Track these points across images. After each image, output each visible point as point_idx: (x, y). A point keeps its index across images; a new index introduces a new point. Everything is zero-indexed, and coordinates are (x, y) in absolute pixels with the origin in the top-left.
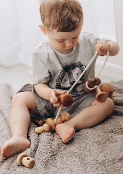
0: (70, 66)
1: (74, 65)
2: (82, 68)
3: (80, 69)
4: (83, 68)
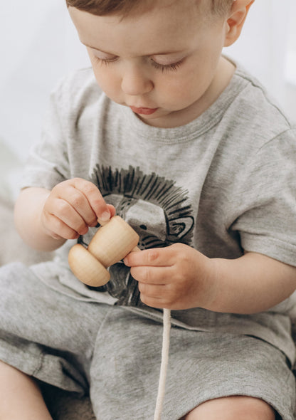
0: (146, 182)
1: (160, 187)
2: (177, 221)
3: (167, 221)
4: (184, 225)
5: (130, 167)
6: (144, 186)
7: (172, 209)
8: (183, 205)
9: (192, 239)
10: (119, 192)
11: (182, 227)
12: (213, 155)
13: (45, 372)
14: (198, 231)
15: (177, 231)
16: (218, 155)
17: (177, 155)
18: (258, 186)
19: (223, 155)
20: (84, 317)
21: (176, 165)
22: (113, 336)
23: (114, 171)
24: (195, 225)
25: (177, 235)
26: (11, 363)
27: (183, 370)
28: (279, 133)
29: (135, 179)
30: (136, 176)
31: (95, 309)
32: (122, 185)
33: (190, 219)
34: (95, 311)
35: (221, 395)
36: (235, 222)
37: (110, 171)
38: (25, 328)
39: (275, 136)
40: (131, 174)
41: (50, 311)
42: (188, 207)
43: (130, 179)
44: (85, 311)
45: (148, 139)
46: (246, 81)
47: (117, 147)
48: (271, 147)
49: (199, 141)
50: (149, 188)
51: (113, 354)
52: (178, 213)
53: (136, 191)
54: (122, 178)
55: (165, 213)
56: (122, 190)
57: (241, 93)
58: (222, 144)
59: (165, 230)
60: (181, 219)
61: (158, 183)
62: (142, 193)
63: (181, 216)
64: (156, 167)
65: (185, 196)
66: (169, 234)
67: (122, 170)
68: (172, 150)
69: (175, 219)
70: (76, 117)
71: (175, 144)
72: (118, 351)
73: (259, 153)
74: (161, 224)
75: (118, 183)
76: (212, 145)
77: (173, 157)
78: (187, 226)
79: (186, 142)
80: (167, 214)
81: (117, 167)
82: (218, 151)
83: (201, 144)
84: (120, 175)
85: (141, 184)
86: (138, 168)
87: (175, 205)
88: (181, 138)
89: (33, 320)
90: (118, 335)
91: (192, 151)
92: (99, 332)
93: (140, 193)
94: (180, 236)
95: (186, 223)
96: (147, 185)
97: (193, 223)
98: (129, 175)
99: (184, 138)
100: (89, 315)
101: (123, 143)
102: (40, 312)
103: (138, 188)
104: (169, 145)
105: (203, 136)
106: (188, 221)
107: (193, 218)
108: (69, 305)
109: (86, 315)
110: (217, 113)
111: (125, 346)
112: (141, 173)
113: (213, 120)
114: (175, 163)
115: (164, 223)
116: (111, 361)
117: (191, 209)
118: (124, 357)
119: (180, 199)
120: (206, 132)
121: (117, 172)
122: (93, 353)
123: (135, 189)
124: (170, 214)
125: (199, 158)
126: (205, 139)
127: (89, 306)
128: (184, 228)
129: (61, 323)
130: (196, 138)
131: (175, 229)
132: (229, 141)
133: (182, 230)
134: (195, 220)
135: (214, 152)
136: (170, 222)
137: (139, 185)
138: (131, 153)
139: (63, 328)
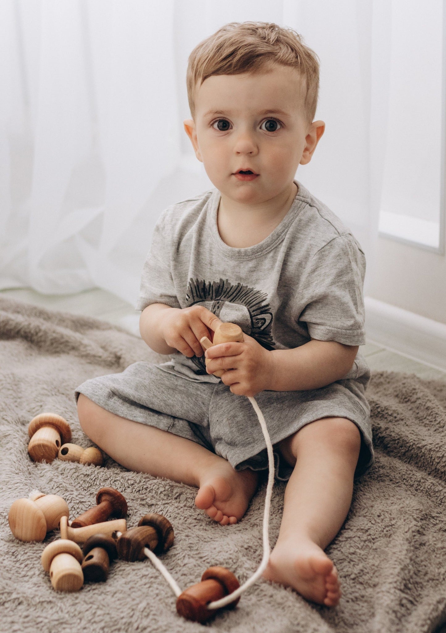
5: (221, 280)
6: (230, 293)
7: (254, 308)
8: (263, 304)
9: (271, 330)
10: (212, 299)
11: (263, 321)
12: (282, 264)
13: (178, 427)
14: (275, 324)
15: (260, 325)
16: (285, 263)
17: (255, 267)
18: (314, 284)
19: (289, 263)
20: (197, 395)
21: (255, 275)
22: (222, 403)
23: (207, 283)
24: (273, 320)
25: (260, 328)
26: (149, 424)
27: (282, 417)
28: (328, 241)
29: (224, 289)
30: (225, 286)
31: (204, 387)
32: (214, 294)
33: (269, 315)
34: (204, 388)
35: (315, 419)
36: (302, 313)
37: (204, 284)
38: (152, 403)
39: (326, 244)
40: (222, 285)
41: (171, 392)
42: (267, 305)
43: (220, 289)
44: (197, 389)
45: (232, 257)
46: (304, 204)
47: (209, 265)
48: (323, 253)
49: (271, 254)
50: (234, 294)
51: (225, 416)
52: (259, 311)
53: (224, 296)
54: (214, 289)
55: (249, 311)
56: (214, 297)
57: (300, 214)
58: (287, 255)
59: (250, 325)
60: (262, 315)
61: (242, 291)
62: (228, 298)
63: (262, 313)
64: (241, 279)
65: (265, 298)
66: (253, 327)
67: (214, 282)
68: (251, 264)
69: (257, 315)
70: (177, 244)
71: (252, 259)
72: (228, 413)
73: (314, 258)
74: (247, 320)
75: (211, 293)
76: (280, 256)
77: (252, 269)
78: (267, 321)
79: (262, 256)
80: (251, 311)
81: (209, 280)
82: (284, 260)
83: (273, 257)
84: (212, 286)
85: (228, 292)
86: (227, 280)
87: (257, 304)
88: (257, 254)
89: (158, 398)
90: (227, 401)
91: (267, 263)
92: (211, 403)
93: (227, 297)
94: (262, 328)
95: (266, 318)
96: (233, 293)
97: (272, 318)
98: (219, 286)
99: (259, 253)
100: (201, 392)
101: (214, 261)
102: (163, 392)
103: (225, 294)
104: (248, 260)
105: (274, 251)
106: (267, 317)
107: (271, 314)
108: (185, 387)
109: (199, 393)
110: (283, 232)
111: (234, 409)
112: (230, 284)
113: (280, 237)
114: (255, 273)
115: (249, 318)
116: (224, 421)
117: (269, 307)
118: (234, 416)
119: (261, 300)
120: (276, 247)
121: (210, 284)
122: (208, 421)
123: (224, 294)
124: (253, 311)
125: (272, 267)
126: (275, 252)
127: (200, 385)
128: (265, 322)
129: (180, 399)
130: (269, 253)
131: (258, 323)
132: (292, 252)
133: (263, 324)
134: (273, 315)
135: (282, 261)
136: (253, 318)
137: (227, 293)
138: (221, 269)
139: (182, 404)
